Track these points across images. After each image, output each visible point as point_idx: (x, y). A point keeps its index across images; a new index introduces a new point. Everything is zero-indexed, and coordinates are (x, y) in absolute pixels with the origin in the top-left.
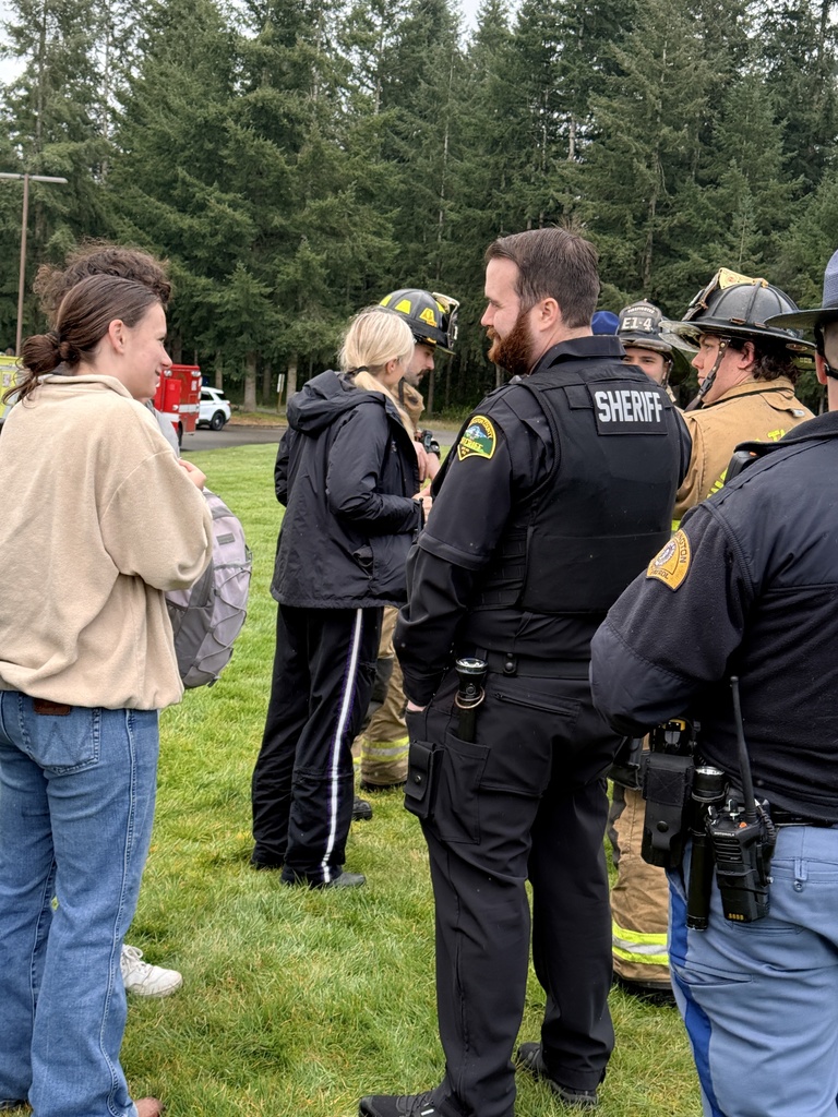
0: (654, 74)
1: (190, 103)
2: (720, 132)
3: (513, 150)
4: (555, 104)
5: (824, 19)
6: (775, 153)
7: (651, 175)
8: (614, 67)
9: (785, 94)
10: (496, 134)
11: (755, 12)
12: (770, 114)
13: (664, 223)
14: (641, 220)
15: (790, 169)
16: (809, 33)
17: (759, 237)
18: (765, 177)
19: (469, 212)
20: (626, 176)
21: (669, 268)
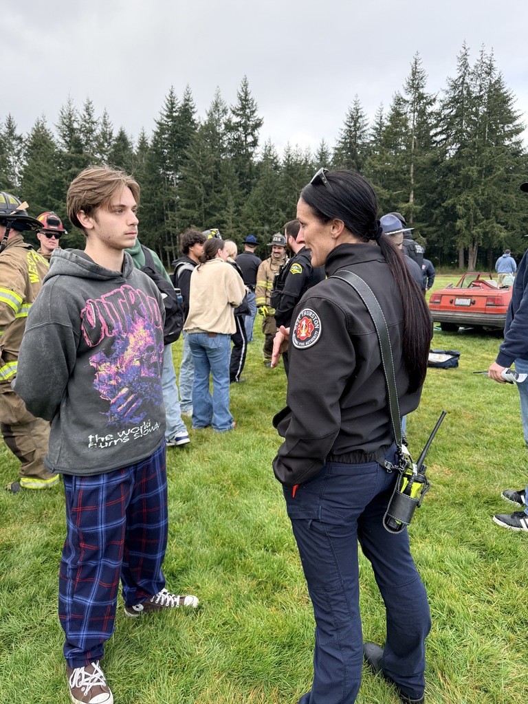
0: (198, 159)
1: (49, 174)
2: (220, 176)
3: (156, 184)
4: (168, 169)
5: (246, 141)
6: (237, 182)
7: (201, 190)
8: (185, 157)
9: (237, 164)
10: (150, 179)
11: (225, 139)
12: (234, 170)
13: (207, 205)
14: (200, 204)
15: (242, 187)
16: (242, 145)
17: (236, 208)
18: (235, 190)
19: (145, 204)
20: (194, 191)
21: (210, 219)
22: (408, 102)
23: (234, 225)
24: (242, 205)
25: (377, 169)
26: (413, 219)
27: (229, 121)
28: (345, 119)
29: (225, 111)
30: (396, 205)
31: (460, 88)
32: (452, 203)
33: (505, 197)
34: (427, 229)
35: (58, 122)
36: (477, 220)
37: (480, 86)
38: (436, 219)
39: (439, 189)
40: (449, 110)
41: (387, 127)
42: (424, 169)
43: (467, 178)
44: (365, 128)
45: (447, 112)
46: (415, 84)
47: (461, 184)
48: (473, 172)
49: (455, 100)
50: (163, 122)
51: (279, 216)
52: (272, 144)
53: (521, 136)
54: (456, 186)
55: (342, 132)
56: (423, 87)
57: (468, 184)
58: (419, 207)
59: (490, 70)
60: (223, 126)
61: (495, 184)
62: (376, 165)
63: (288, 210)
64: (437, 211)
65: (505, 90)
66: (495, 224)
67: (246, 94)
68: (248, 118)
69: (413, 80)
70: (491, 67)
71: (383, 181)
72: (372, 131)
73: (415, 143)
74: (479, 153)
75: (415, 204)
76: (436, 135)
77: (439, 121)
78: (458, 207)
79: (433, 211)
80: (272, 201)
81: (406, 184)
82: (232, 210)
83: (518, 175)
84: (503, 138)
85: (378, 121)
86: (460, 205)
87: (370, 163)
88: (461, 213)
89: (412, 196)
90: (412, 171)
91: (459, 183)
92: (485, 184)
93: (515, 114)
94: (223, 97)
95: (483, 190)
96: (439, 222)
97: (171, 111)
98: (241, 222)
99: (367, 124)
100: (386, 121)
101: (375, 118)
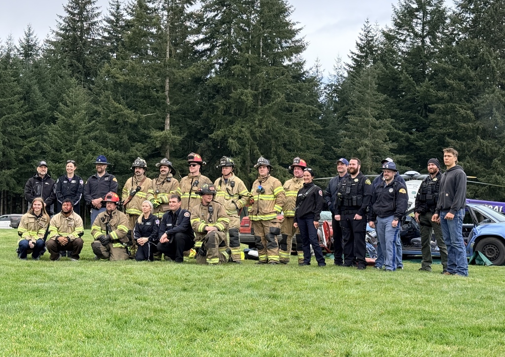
25: (118, 80)
28: (66, 2)
30: (146, 132)
32: (223, 135)
33: (287, 131)
39: (204, 114)
40: (213, 14)
41: (126, 21)
42: (184, 86)
43: (240, 103)
44: (96, 19)
45: (210, 15)
47: (232, 111)
48: (246, 96)
53: (303, 56)
54: (226, 112)
55: (61, 21)
57: (240, 111)
58: (179, 138)
61: (274, 114)
62: (118, 75)
64: (202, 144)
71: (127, 97)
72: (105, 24)
73: (170, 51)
74: (253, 73)
75: (173, 133)
76: (197, 43)
77: (201, 26)
78: (230, 140)
79: (197, 143)
81: (158, 104)
83: (301, 105)
84: (281, 56)
85: (113, 11)
86: (233, 138)
87: (108, 72)
89: (168, 121)
90: (167, 87)
91: (229, 108)
92: (263, 113)
93: (294, 28)
95: (261, 120)
99: (99, 14)
100: (125, 13)
101: (109, 7)
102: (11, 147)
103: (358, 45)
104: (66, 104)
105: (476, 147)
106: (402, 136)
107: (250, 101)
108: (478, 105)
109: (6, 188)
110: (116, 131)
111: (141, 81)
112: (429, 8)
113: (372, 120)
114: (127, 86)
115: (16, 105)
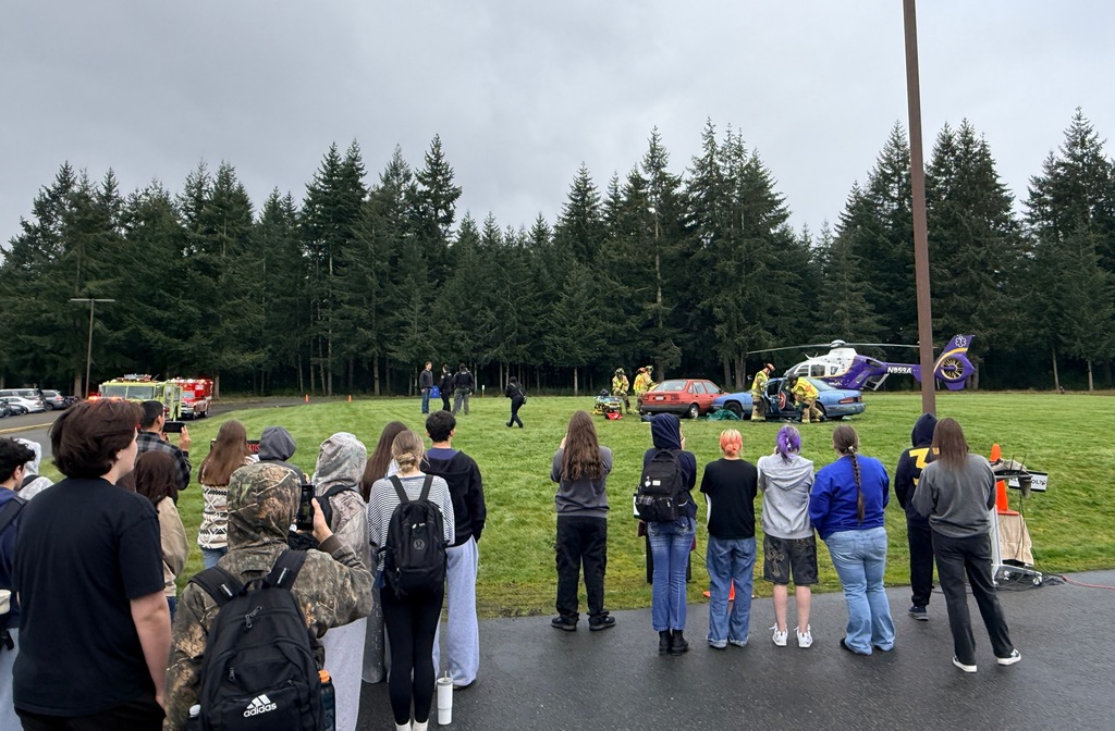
0: (370, 239)
2: (401, 262)
5: (436, 215)
6: (425, 270)
7: (373, 280)
9: (423, 245)
12: (421, 255)
13: (380, 301)
14: (370, 299)
15: (431, 278)
16: (430, 220)
17: (424, 305)
18: (422, 280)
19: (284, 298)
20: (363, 281)
21: (385, 319)
22: (648, 182)
23: (420, 328)
24: (433, 300)
26: (664, 323)
27: (413, 188)
28: (570, 191)
29: (407, 177)
30: (640, 305)
31: (709, 168)
32: (709, 304)
33: (770, 298)
34: (681, 336)
35: (183, 193)
36: (740, 326)
37: (730, 169)
38: (692, 324)
39: (692, 287)
40: (697, 193)
41: (622, 202)
42: (673, 261)
43: (724, 274)
44: (596, 204)
45: (695, 194)
46: (655, 160)
47: (718, 281)
48: (729, 267)
49: (703, 182)
50: (318, 187)
51: (486, 317)
52: (471, 219)
53: (789, 223)
54: (712, 283)
55: (566, 208)
56: (664, 166)
57: (725, 281)
58: (669, 310)
59: (740, 152)
60: (403, 194)
61: (758, 281)
63: (498, 308)
64: (692, 314)
65: (761, 170)
66: (761, 331)
67: (438, 156)
68: (440, 187)
69: (652, 158)
70: (740, 148)
71: (622, 275)
72: (605, 206)
74: (735, 246)
75: (664, 305)
78: (716, 309)
79: (687, 313)
80: (476, 298)
81: (651, 279)
82: (418, 307)
84: (766, 226)
85: (612, 193)
86: (719, 307)
87: (605, 253)
88: (720, 317)
89: (660, 294)
90: (658, 263)
91: (715, 279)
92: (746, 282)
93: (777, 198)
94: (405, 157)
95: (744, 289)
96: (695, 328)
97: (330, 174)
98: (431, 324)
99: (599, 199)
100: (622, 195)
101: (608, 190)
102: (526, 324)
103: (848, 206)
104: (568, 284)
105: (954, 304)
106: (882, 297)
107: (733, 272)
108: (953, 263)
109: (522, 361)
110: (613, 306)
111: (632, 260)
112: (903, 173)
113: (848, 283)
114: (621, 264)
115: (528, 287)
